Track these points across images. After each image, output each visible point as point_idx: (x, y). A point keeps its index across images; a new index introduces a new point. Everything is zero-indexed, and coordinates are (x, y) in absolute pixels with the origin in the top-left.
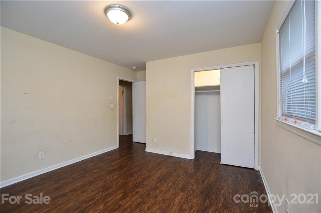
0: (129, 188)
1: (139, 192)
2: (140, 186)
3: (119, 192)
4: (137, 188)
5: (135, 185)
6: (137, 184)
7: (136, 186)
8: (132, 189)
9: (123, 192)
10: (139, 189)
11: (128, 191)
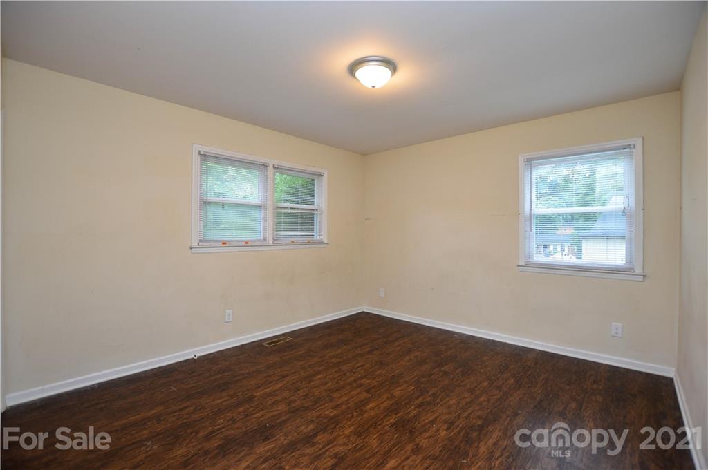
0: (353, 420)
1: (333, 409)
2: (326, 420)
3: (372, 413)
4: (336, 416)
5: (337, 425)
6: (332, 426)
7: (334, 422)
8: (346, 417)
9: (365, 412)
10: (331, 415)
11: (355, 414)
